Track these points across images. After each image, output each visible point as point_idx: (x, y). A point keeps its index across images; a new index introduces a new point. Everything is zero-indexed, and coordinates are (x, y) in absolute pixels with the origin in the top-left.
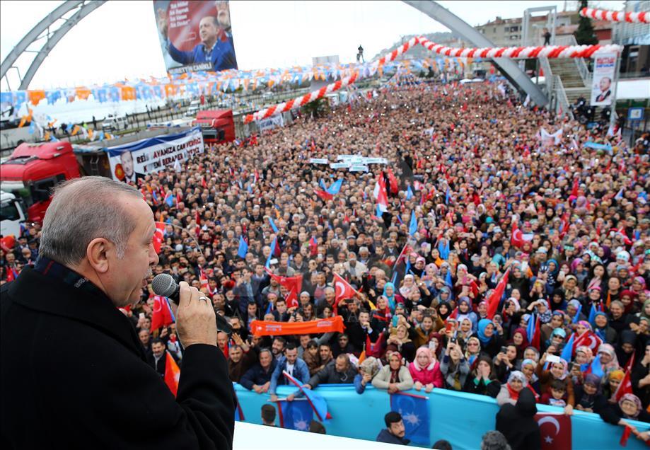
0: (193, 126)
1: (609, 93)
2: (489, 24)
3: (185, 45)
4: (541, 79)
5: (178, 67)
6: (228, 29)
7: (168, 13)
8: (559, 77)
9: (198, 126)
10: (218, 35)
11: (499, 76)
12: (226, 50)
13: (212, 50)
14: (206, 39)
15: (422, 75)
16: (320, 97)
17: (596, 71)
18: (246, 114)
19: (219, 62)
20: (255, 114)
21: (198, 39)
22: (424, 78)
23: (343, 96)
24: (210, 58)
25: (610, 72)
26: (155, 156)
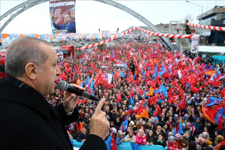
0: (60, 50)
1: (196, 49)
2: (158, 25)
3: (59, 23)
4: (175, 43)
5: (56, 30)
6: (74, 19)
7: (54, 12)
8: (180, 43)
9: (62, 50)
10: (70, 21)
11: (161, 41)
12: (73, 26)
13: (68, 26)
14: (66, 22)
15: (136, 39)
16: (103, 44)
17: (192, 42)
18: (78, 47)
19: (70, 29)
20: (81, 48)
21: (64, 21)
22: (137, 40)
23: (110, 44)
24: (67, 28)
25: (197, 42)
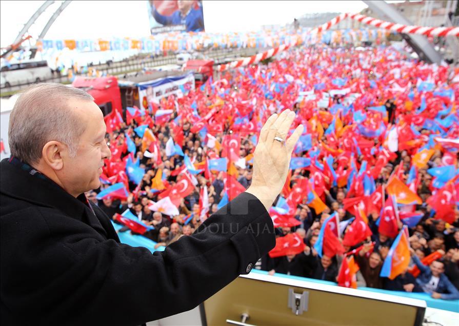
3: (166, 11)
5: (159, 27)
9: (190, 71)
10: (192, 4)
12: (198, 16)
13: (186, 16)
18: (221, 64)
19: (192, 25)
20: (227, 65)
24: (184, 22)
26: (166, 92)
